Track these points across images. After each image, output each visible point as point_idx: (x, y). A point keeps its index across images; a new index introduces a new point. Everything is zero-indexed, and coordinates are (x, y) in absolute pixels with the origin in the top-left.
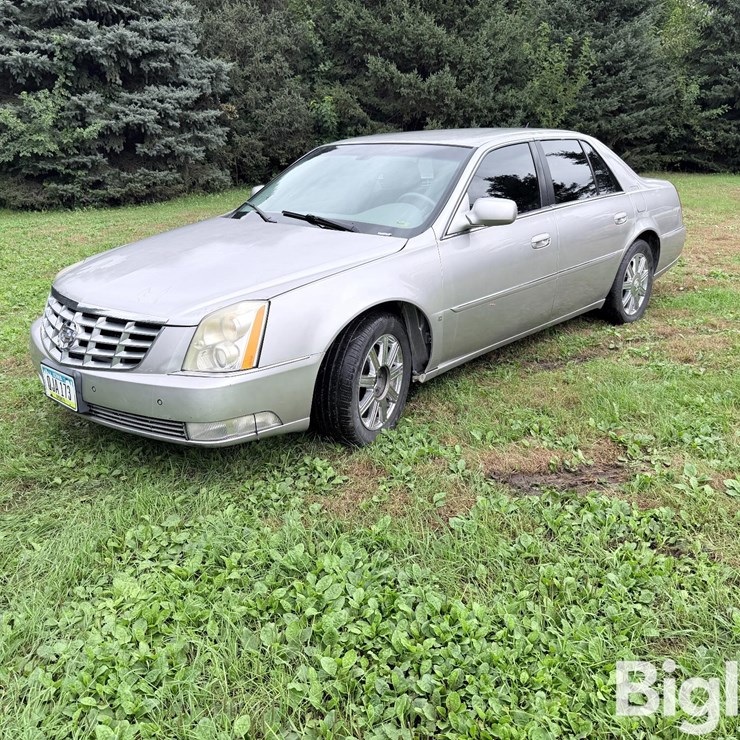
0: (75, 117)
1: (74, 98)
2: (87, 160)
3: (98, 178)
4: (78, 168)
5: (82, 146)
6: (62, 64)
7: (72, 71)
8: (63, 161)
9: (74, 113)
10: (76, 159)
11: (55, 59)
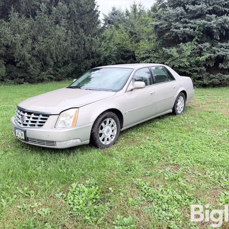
0: (198, 53)
1: (199, 45)
2: (198, 69)
3: (201, 76)
4: (194, 72)
5: (198, 64)
6: (198, 32)
7: (201, 35)
8: (189, 69)
9: (198, 51)
10: (194, 69)
11: (196, 30)
